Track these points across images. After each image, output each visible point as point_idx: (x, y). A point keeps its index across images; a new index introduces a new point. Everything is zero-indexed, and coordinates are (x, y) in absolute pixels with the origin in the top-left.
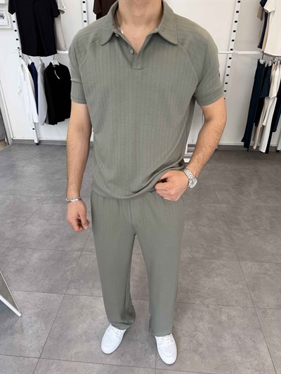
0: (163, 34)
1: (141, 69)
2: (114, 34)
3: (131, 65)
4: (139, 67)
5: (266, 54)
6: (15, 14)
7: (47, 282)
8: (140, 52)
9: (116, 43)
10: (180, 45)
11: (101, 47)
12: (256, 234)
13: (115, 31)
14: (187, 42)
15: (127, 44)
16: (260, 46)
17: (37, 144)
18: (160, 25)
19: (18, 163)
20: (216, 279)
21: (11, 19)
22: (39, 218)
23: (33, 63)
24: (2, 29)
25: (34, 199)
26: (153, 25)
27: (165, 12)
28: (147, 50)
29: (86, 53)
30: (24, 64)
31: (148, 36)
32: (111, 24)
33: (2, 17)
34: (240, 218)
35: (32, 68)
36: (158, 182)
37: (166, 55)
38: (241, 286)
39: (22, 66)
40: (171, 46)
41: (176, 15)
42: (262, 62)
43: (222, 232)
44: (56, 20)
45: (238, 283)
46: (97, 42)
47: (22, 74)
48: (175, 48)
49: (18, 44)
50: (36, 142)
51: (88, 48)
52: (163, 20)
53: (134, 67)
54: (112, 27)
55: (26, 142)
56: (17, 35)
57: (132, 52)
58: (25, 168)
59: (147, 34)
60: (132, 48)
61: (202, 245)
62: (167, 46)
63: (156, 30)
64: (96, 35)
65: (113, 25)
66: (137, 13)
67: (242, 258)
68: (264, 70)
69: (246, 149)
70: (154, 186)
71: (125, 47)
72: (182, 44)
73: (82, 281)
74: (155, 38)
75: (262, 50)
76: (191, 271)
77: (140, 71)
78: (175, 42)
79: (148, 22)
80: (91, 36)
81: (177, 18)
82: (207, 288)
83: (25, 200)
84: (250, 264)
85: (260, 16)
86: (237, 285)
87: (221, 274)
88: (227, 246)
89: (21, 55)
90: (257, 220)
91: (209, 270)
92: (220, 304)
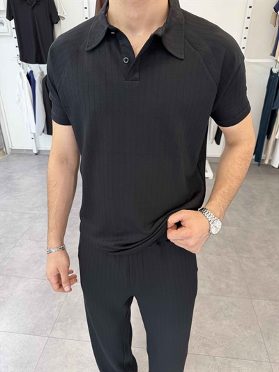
6: (13, 21)
7: (30, 320)
12: (270, 265)
16: (274, 54)
17: (36, 154)
20: (224, 322)
21: (10, 26)
22: (30, 239)
23: (32, 72)
24: (2, 36)
30: (22, 71)
33: (2, 23)
34: (251, 243)
35: (30, 77)
38: (254, 333)
39: (21, 74)
42: (275, 71)
44: (56, 26)
47: (20, 82)
49: (17, 52)
50: (35, 152)
55: (25, 152)
56: (16, 42)
58: (21, 181)
67: (254, 295)
69: (257, 163)
73: (70, 320)
75: (275, 58)
82: (214, 335)
83: (16, 217)
84: (263, 303)
85: (273, 23)
86: (249, 331)
87: (231, 316)
88: (237, 279)
89: (20, 62)
90: (270, 247)
91: (217, 310)
92: (229, 356)
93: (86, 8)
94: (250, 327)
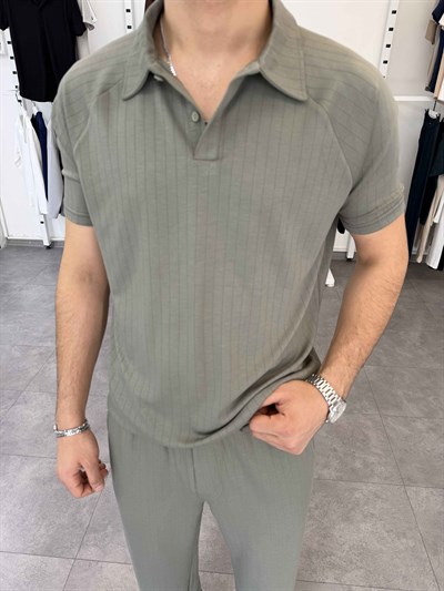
0: (271, 76)
1: (217, 159)
2: (150, 75)
3: (193, 150)
4: (212, 154)
5: (440, 101)
6: (8, 30)
7: (42, 531)
8: (215, 120)
9: (157, 96)
10: (312, 101)
11: (123, 104)
12: (431, 429)
13: (154, 67)
14: (330, 96)
15: (184, 100)
16: (431, 87)
17: (48, 248)
18: (266, 52)
19: (13, 282)
20: (363, 526)
21: (4, 38)
22: (40, 390)
23: (40, 114)
25: (34, 352)
26: (246, 53)
27: (277, 22)
28: (233, 114)
29: (87, 117)
30: (24, 113)
31: (233, 83)
32: (144, 50)
34: (400, 393)
35: (38, 122)
36: (255, 415)
37: (279, 125)
38: (411, 543)
39: (21, 117)
40: (290, 105)
41: (302, 30)
42: (433, 114)
43: (369, 423)
44: (80, 40)
45: (404, 535)
46: (113, 91)
47: (21, 131)
48: (301, 110)
49: (15, 80)
50: (47, 243)
51: (92, 105)
52: (271, 41)
53: (201, 154)
54: (147, 57)
55: (30, 244)
56: (13, 66)
57: (194, 117)
58: (24, 292)
59: (234, 76)
60: (195, 109)
61: (335, 450)
62: (280, 103)
63: (256, 68)
64: (112, 74)
65: (150, 51)
66: (209, 23)
67: (409, 479)
68: (437, 129)
70: (247, 425)
71: (178, 106)
72: (318, 100)
73: (110, 529)
74: (253, 85)
75: (435, 95)
76: (317, 508)
77: (213, 164)
78: (301, 96)
79: (236, 44)
80: (101, 78)
81: (305, 37)
82: (346, 547)
83: (18, 354)
84: (424, 492)
85: (430, 37)
86: (404, 541)
87: (372, 515)
88: (380, 452)
89: (20, 98)
90: (431, 399)
91: (350, 506)
92: (374, 584)
93: (128, 11)
94: (404, 534)
